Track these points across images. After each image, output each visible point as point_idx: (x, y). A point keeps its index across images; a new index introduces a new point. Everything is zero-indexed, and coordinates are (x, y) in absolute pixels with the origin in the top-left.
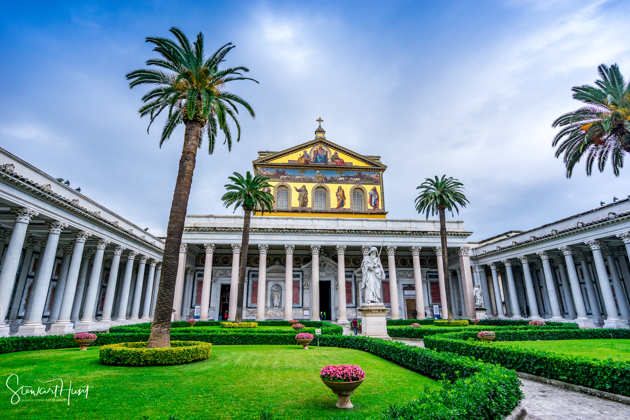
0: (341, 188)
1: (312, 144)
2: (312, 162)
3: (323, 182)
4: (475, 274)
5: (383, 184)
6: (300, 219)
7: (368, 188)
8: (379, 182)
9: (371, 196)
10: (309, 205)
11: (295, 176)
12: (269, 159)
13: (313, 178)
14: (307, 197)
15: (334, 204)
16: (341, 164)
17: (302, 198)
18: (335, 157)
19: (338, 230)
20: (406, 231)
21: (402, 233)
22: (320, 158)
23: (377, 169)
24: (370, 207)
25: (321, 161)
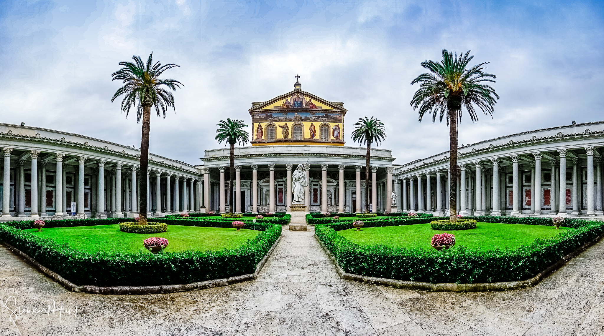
0: (313, 125)
1: (292, 94)
2: (291, 107)
3: (299, 121)
4: (395, 185)
5: (343, 123)
6: (278, 147)
7: (332, 125)
8: (341, 121)
9: (334, 130)
10: (290, 137)
11: (279, 117)
12: (261, 107)
13: (292, 118)
14: (288, 132)
15: (307, 135)
16: (314, 107)
17: (285, 132)
18: (310, 103)
19: (304, 153)
20: (352, 155)
21: (350, 156)
22: (297, 104)
23: (340, 112)
24: (333, 138)
25: (298, 106)
